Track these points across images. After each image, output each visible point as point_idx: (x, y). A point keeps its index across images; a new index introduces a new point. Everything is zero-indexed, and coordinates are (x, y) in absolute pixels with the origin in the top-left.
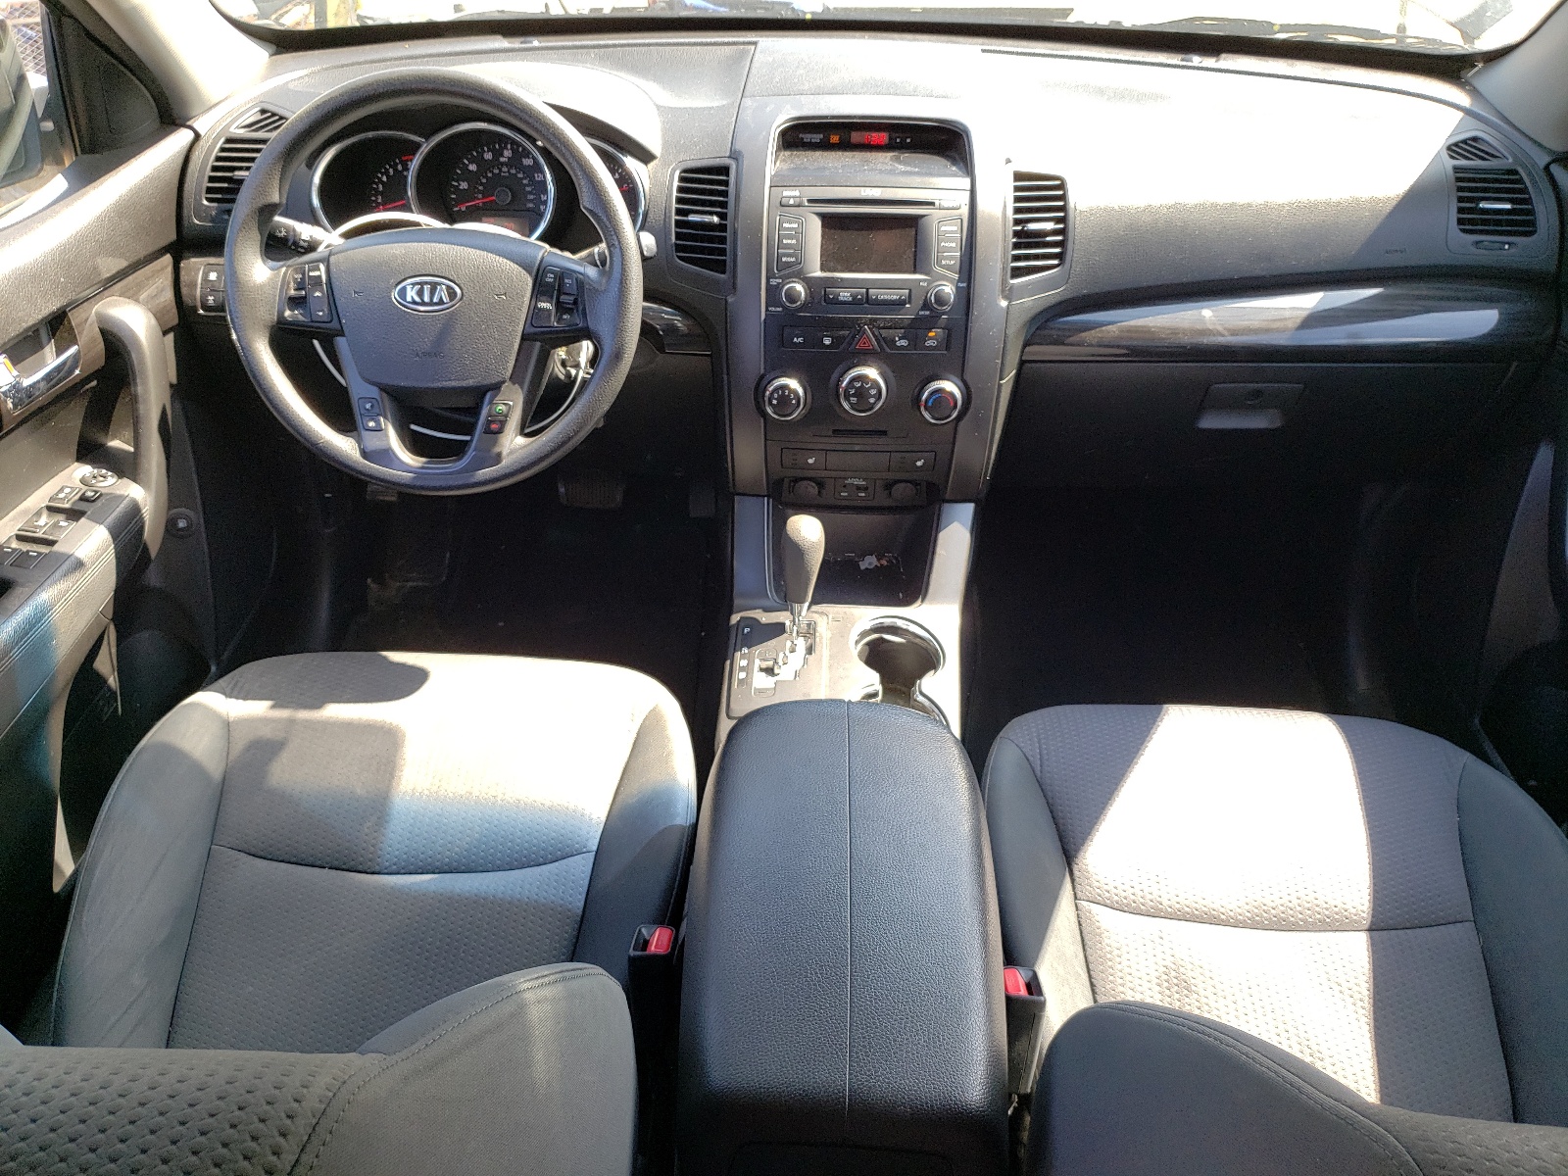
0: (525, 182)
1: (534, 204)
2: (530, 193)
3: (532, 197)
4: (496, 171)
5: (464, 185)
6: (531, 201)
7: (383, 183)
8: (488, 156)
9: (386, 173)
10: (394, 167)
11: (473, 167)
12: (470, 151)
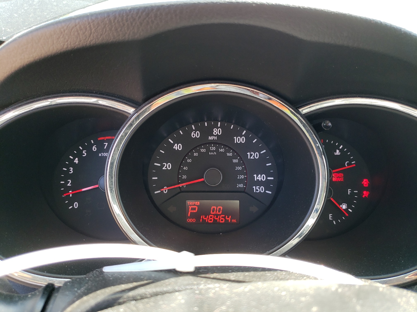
0: (235, 161)
1: (244, 184)
2: (240, 172)
3: (242, 177)
4: (203, 150)
5: (168, 166)
6: (241, 181)
7: (73, 165)
8: (196, 135)
9: (79, 155)
10: (89, 149)
11: (178, 147)
12: (175, 130)
